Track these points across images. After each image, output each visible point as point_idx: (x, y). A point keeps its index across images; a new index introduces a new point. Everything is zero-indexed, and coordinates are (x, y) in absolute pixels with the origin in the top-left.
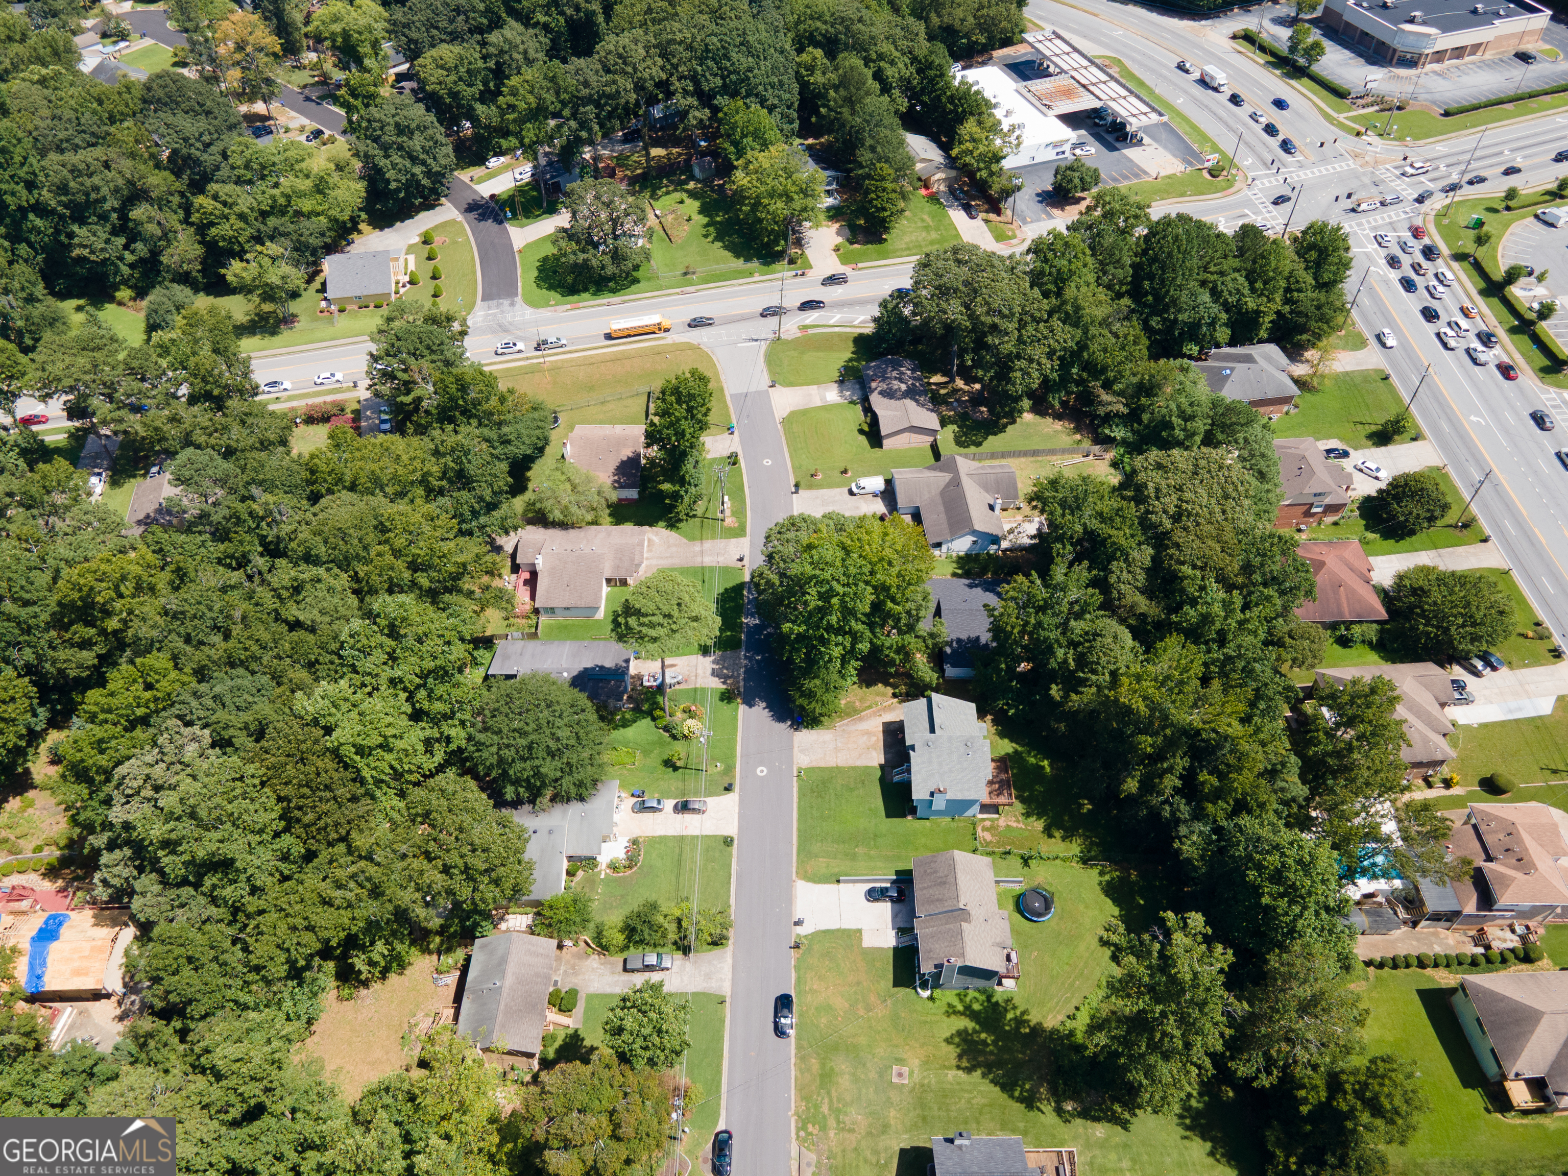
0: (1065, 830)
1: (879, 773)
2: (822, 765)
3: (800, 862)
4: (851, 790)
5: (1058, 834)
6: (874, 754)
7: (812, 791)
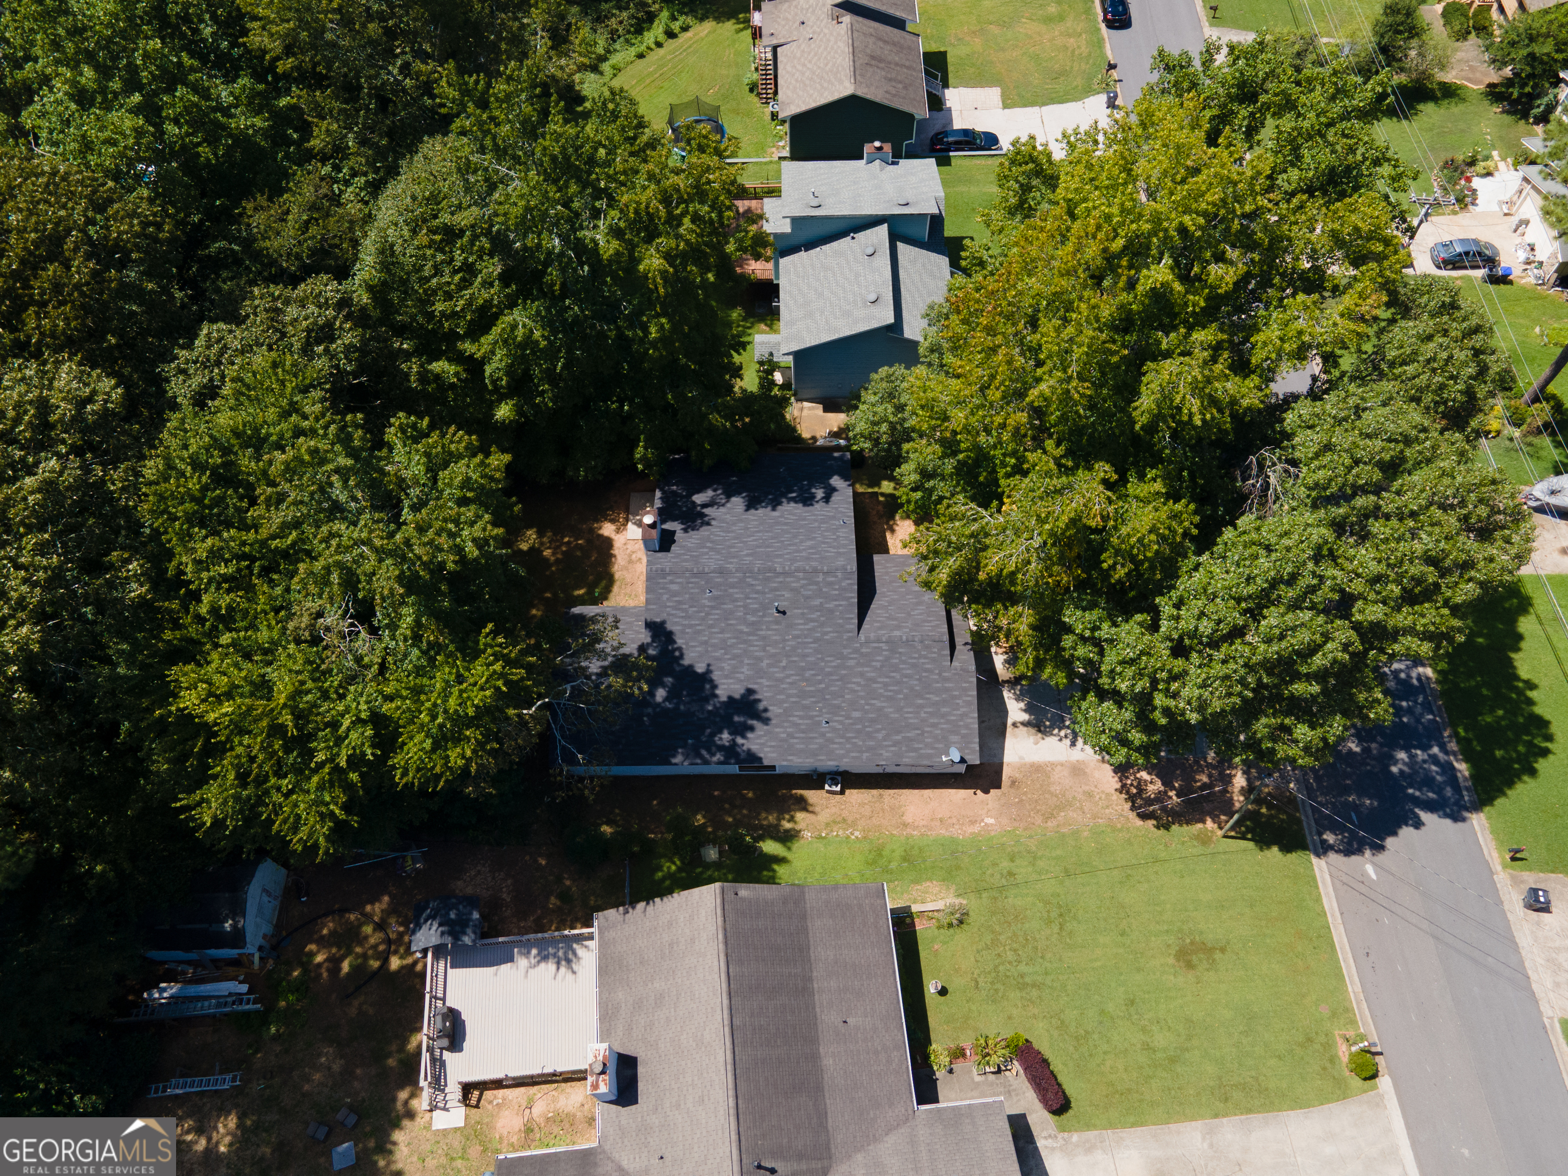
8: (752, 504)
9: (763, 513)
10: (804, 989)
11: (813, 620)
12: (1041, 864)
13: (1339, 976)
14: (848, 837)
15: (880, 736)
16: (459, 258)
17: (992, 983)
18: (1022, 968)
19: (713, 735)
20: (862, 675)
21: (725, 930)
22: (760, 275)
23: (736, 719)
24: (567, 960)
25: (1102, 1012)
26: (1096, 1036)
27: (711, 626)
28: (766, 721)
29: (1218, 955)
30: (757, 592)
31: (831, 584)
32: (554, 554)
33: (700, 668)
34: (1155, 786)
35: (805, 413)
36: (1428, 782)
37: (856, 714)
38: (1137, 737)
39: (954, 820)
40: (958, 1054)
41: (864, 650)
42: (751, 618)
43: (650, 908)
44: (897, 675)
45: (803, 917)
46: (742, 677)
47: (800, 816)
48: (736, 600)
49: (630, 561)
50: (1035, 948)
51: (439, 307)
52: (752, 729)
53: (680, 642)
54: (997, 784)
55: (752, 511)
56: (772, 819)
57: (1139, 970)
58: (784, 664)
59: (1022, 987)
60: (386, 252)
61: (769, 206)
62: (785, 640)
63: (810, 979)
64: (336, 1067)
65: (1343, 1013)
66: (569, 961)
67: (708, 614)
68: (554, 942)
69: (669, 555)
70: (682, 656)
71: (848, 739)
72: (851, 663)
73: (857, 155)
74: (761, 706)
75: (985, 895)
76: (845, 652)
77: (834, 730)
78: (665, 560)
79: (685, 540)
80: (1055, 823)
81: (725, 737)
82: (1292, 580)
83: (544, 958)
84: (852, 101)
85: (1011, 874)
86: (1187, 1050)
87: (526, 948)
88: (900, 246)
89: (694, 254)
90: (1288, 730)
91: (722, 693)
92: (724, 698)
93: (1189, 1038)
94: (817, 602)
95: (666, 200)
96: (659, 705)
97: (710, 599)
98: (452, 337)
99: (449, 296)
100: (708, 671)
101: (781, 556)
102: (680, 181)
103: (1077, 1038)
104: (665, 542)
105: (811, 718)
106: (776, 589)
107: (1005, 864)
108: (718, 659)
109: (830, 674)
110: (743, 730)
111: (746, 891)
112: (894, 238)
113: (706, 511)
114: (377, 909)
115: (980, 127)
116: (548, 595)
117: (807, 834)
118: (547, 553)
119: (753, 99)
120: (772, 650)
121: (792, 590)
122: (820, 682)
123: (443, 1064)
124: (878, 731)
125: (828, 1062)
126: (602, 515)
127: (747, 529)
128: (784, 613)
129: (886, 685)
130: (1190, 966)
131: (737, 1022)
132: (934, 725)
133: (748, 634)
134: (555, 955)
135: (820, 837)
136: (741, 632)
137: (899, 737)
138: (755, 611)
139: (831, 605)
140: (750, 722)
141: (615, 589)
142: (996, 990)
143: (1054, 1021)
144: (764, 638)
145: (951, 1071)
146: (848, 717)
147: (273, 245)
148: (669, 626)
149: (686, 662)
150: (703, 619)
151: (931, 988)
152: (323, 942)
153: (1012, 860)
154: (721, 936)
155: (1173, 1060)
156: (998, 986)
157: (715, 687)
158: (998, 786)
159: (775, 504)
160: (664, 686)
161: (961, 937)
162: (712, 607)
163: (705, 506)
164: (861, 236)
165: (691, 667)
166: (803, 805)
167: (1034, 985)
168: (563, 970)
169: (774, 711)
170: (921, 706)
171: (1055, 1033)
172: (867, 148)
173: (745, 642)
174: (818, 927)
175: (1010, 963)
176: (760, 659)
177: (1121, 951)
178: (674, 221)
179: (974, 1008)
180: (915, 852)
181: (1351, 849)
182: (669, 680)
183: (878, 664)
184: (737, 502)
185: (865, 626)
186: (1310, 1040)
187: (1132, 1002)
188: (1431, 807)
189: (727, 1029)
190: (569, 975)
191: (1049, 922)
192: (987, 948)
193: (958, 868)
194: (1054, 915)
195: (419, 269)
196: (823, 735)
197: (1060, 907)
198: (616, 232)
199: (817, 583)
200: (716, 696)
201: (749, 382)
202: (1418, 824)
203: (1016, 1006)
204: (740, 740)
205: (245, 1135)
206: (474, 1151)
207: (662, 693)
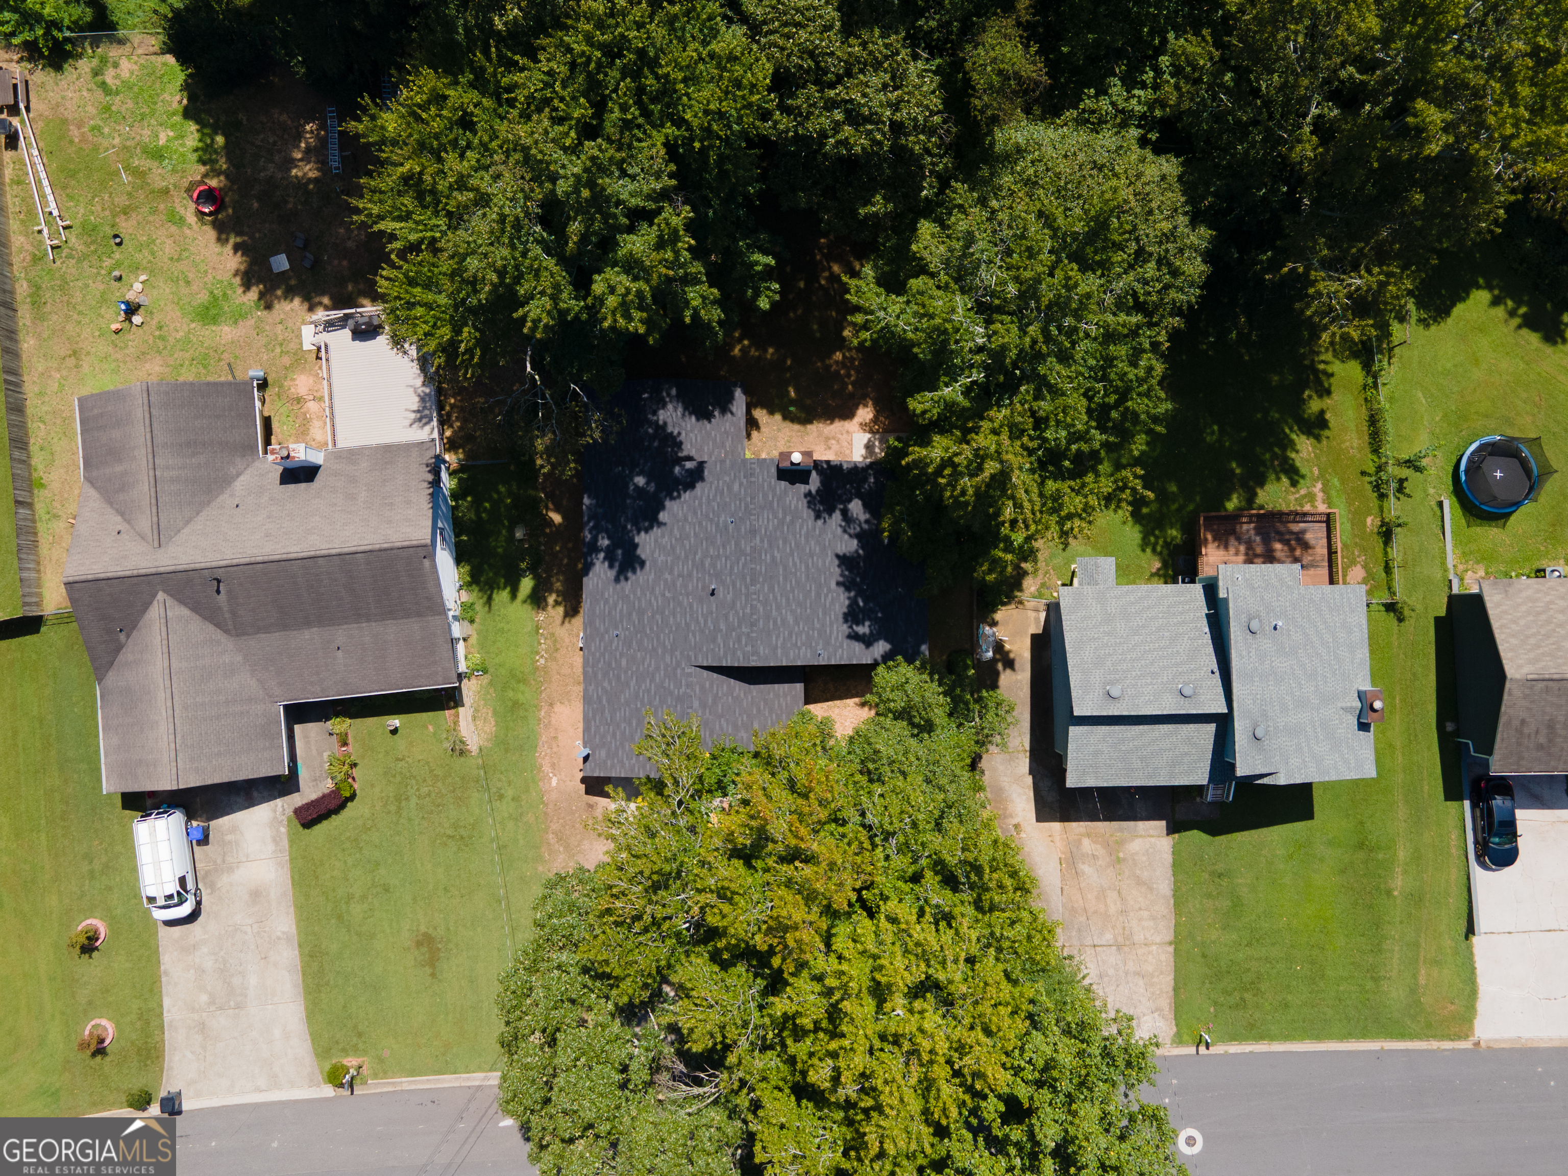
0: (1302, 385)
1: (1196, 836)
2: (1167, 981)
3: (1430, 1031)
4: (1237, 904)
5: (1315, 405)
6: (1135, 846)
7: (1242, 1004)
8: (844, 560)
9: (835, 572)
10: (359, 615)
11: (706, 621)
12: (510, 825)
13: (412, 1073)
14: (537, 653)
15: (606, 684)
17: (401, 773)
18: (414, 800)
19: (607, 531)
20: (657, 668)
21: (392, 549)
23: (620, 552)
24: (422, 418)
25: (378, 864)
26: (358, 855)
27: (700, 524)
28: (617, 580)
29: (428, 970)
30: (732, 568)
31: (739, 641)
32: (837, 362)
33: (663, 516)
35: (1032, 614)
37: (624, 662)
39: (555, 750)
40: (343, 741)
41: (679, 671)
42: (707, 562)
43: (426, 485)
44: (656, 702)
45: (419, 614)
46: (656, 555)
47: (561, 610)
48: (724, 547)
49: (827, 439)
50: (431, 812)
52: (611, 566)
53: (687, 496)
54: (590, 791)
55: (837, 562)
56: (558, 585)
57: (414, 899)
58: (667, 594)
59: (398, 799)
62: (688, 595)
63: (368, 621)
64: (350, 244)
65: (382, 1071)
66: (420, 420)
67: (711, 521)
69: (774, 480)
70: (672, 498)
71: (603, 655)
72: (668, 659)
74: (630, 574)
75: (482, 773)
76: (678, 653)
77: (611, 642)
78: (766, 476)
80: (552, 841)
81: (605, 542)
83: (422, 399)
85: (501, 797)
86: (349, 931)
87: (431, 383)
91: (641, 538)
92: (637, 540)
93: (359, 934)
94: (723, 626)
96: (632, 480)
97: (725, 522)
100: (660, 524)
101: (771, 588)
103: (356, 840)
105: (621, 621)
106: (734, 585)
107: (510, 793)
108: (672, 531)
109: (658, 639)
110: (610, 559)
111: (428, 564)
113: (837, 516)
116: (789, 362)
117: (541, 616)
118: (838, 356)
120: (679, 582)
121: (734, 602)
122: (651, 629)
123: (343, 327)
124: (610, 683)
125: (307, 634)
126: (882, 408)
127: (811, 555)
128: (713, 594)
129: (649, 691)
130: (419, 944)
131: (320, 561)
132: (614, 735)
133: (694, 560)
134: (425, 408)
135: (538, 628)
136: (695, 553)
137: (604, 702)
138: (713, 565)
139: (720, 640)
140: (617, 564)
141: (796, 427)
142: (394, 776)
143: (370, 822)
144: (690, 575)
145: (331, 734)
146: (622, 655)
148: (699, 485)
149: (668, 503)
150: (707, 516)
151: (395, 721)
153: (513, 799)
154: (386, 546)
155: (340, 918)
156: (398, 778)
157: (647, 531)
158: (587, 792)
159: (846, 584)
160: (647, 483)
161: (441, 749)
162: (717, 525)
163: (845, 513)
164: (1214, 681)
165: (663, 507)
166: (567, 612)
167: (399, 808)
168: (413, 416)
169: (627, 586)
170: (630, 724)
171: (360, 822)
173: (687, 557)
174: (412, 626)
175: (418, 790)
176: (671, 572)
177: (431, 887)
179: (381, 756)
180: (522, 713)
182: (652, 488)
183: (666, 685)
184: (849, 546)
185: (705, 673)
186: (360, 1035)
187: (387, 890)
189: (312, 553)
190: (408, 422)
191: (455, 826)
192: (431, 771)
193: (507, 751)
194: (463, 832)
196: (607, 631)
197: (470, 837)
199: (740, 626)
200: (639, 533)
203: (382, 791)
204: (602, 555)
205: (301, 185)
206: (286, 360)
207: (640, 481)
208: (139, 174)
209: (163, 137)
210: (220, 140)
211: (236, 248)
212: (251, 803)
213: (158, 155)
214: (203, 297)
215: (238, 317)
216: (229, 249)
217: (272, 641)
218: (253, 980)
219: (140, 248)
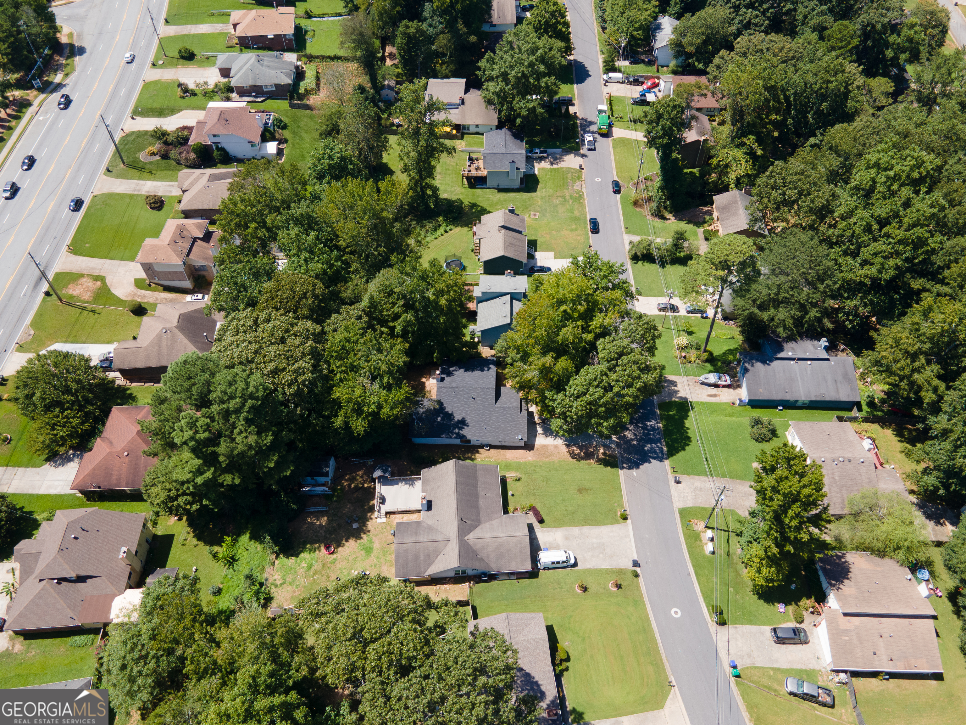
8: (466, 371)
9: (469, 373)
10: (475, 486)
11: (483, 401)
12: (543, 468)
14: (489, 460)
15: (500, 432)
16: (391, 300)
17: (526, 494)
18: (535, 491)
19: (453, 430)
20: (495, 416)
22: (472, 309)
23: (460, 426)
25: (555, 502)
26: (553, 507)
27: (454, 402)
28: (468, 426)
29: (589, 491)
30: (467, 393)
31: (489, 391)
33: (450, 412)
34: (577, 451)
35: (484, 349)
36: (655, 452)
37: (493, 427)
38: (565, 427)
39: (520, 457)
40: (516, 509)
41: (497, 410)
42: (465, 400)
43: (436, 467)
44: (505, 417)
45: (476, 470)
46: (461, 414)
47: (477, 455)
48: (462, 395)
49: (431, 387)
50: (539, 487)
51: (385, 313)
52: (464, 428)
53: (445, 405)
54: (533, 449)
55: (466, 373)
56: (469, 455)
57: (567, 493)
58: (474, 412)
60: (372, 298)
61: (475, 288)
62: (474, 406)
63: (477, 484)
64: (352, 508)
65: (621, 505)
66: (414, 483)
68: (410, 479)
71: (491, 434)
72: (493, 412)
73: (503, 274)
74: (467, 422)
75: (526, 474)
76: (491, 410)
77: (487, 430)
78: (442, 384)
79: (448, 379)
80: (548, 459)
81: (457, 431)
82: (595, 380)
83: (407, 483)
84: (503, 258)
85: (534, 470)
86: (577, 511)
87: (401, 481)
88: (515, 302)
89: (454, 300)
90: (602, 424)
91: (456, 419)
93: (578, 509)
94: (484, 396)
95: (447, 286)
96: (439, 421)
97: (453, 395)
98: (387, 321)
99: (387, 310)
100: (452, 413)
101: (474, 384)
102: (451, 282)
103: (548, 508)
104: (442, 380)
105: (481, 427)
106: (472, 392)
107: (533, 468)
108: (455, 409)
109: (487, 415)
110: (461, 429)
111: (461, 462)
112: (512, 299)
113: (453, 372)
114: (360, 473)
115: (546, 265)
117: (479, 459)
119: (472, 254)
120: (471, 408)
121: (477, 393)
122: (484, 418)
123: (380, 507)
125: (481, 503)
126: (422, 376)
127: (465, 377)
128: (474, 399)
129: (502, 419)
130: (581, 493)
131: (458, 490)
132: (515, 430)
133: (464, 404)
134: (409, 483)
135: (482, 460)
136: (462, 404)
137: (505, 433)
138: (467, 398)
139: (487, 397)
140: (463, 426)
141: (426, 395)
143: (542, 503)
144: (468, 405)
145: (514, 513)
146: (491, 427)
147: (344, 295)
148: (442, 401)
149: (446, 410)
150: (452, 399)
151: (510, 494)
152: (346, 480)
153: (535, 467)
154: (455, 471)
155: (573, 513)
156: (528, 494)
157: (454, 417)
159: (473, 371)
160: (440, 417)
161: (519, 483)
162: (454, 397)
164: (502, 298)
165: (447, 412)
166: (478, 452)
167: (538, 495)
168: (412, 485)
169: (470, 423)
170: (512, 425)
171: (543, 506)
172: (506, 272)
173: (463, 406)
174: (480, 474)
175: (532, 490)
176: (467, 411)
177: (562, 489)
178: (448, 292)
179: (521, 500)
180: (508, 464)
181: (630, 468)
182: (442, 415)
183: (500, 413)
184: (462, 370)
185: (497, 403)
186: (610, 511)
187: (564, 500)
188: (654, 458)
189: (455, 491)
191: (543, 481)
192: (526, 487)
193: (520, 467)
194: (545, 480)
195: (380, 303)
196: (484, 432)
197: (547, 478)
198: (434, 294)
199: (484, 391)
200: (454, 420)
201: (468, 338)
202: (650, 462)
203: (532, 499)
204: (460, 432)
205: (329, 521)
206: (388, 528)
207: (439, 419)
208: (316, 572)
209: (304, 565)
210: (308, 546)
211: (347, 541)
212: (536, 538)
213: (310, 566)
214: (363, 552)
215: (371, 541)
216: (347, 544)
217: (482, 514)
218: (595, 540)
219: (342, 573)
